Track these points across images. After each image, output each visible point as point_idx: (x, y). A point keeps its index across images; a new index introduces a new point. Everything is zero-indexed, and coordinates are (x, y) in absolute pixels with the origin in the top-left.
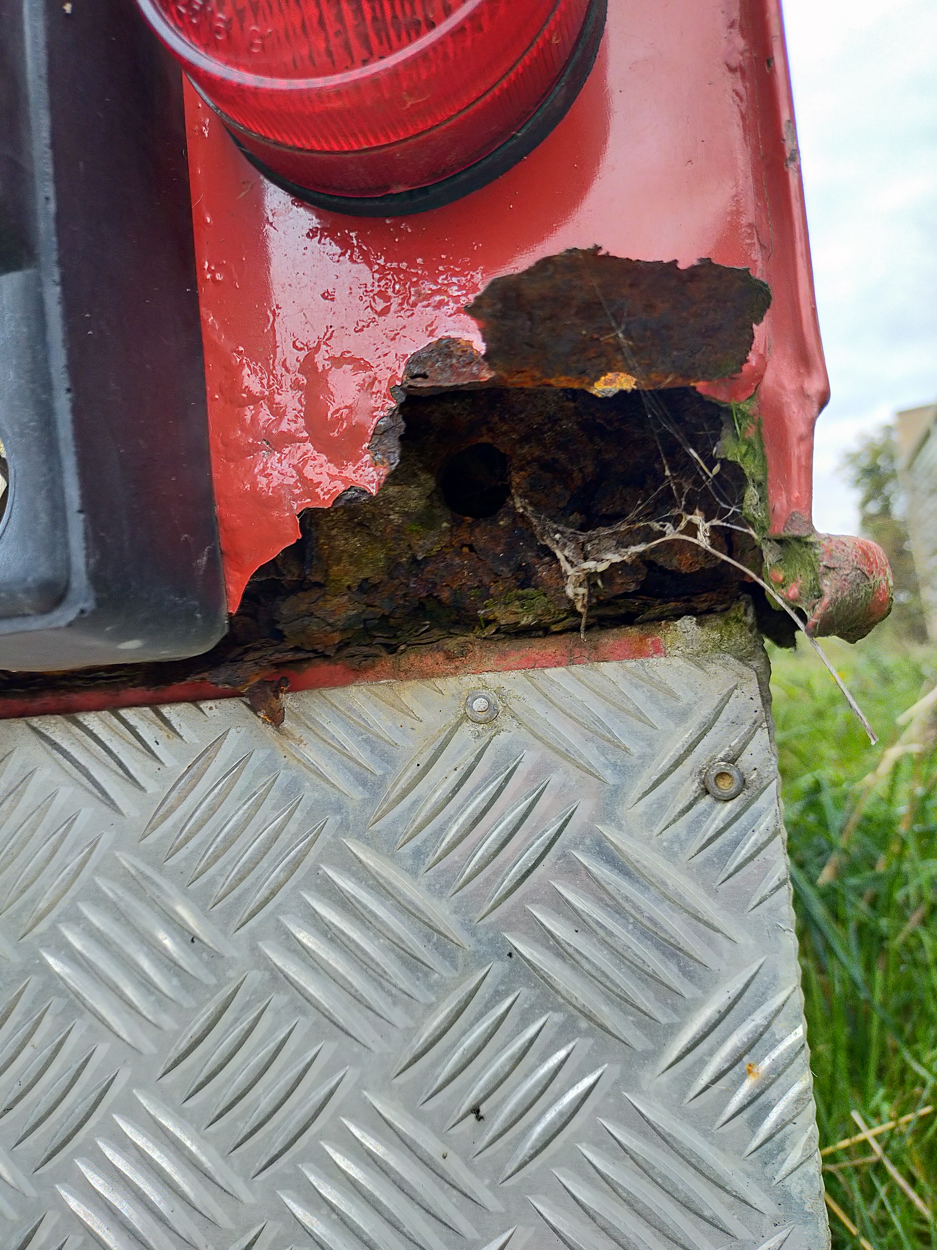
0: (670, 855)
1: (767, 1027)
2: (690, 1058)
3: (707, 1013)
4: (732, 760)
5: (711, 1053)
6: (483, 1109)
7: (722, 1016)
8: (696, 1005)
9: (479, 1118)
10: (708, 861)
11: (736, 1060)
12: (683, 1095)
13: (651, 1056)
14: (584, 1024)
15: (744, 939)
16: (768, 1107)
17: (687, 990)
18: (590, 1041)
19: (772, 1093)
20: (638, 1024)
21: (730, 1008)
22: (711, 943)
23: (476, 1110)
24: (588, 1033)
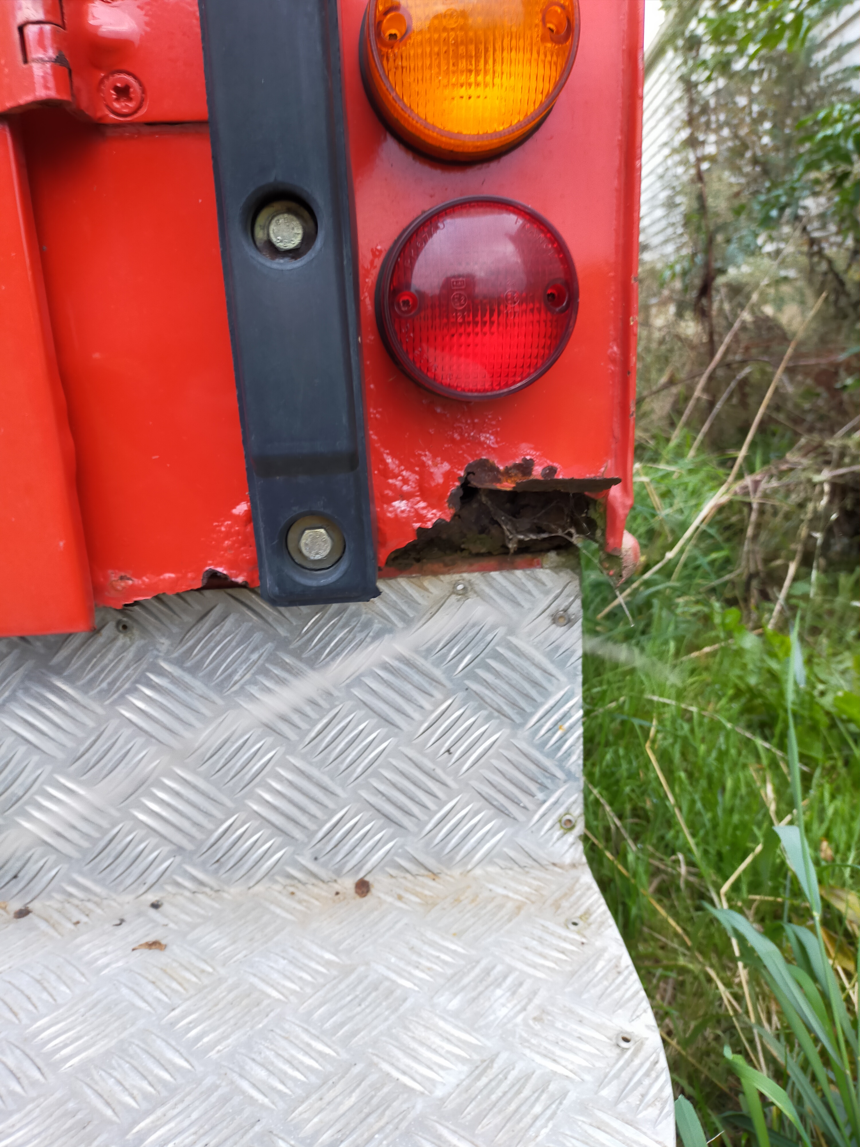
0: (537, 647)
1: (568, 712)
2: (538, 724)
3: (546, 707)
4: (565, 611)
5: (546, 722)
6: (452, 750)
7: (552, 708)
8: (542, 704)
9: (450, 753)
10: (552, 650)
11: (556, 724)
12: (534, 738)
13: (522, 725)
14: (496, 714)
15: (563, 679)
16: (566, 741)
17: (539, 699)
18: (498, 721)
19: (568, 735)
20: (518, 713)
21: (555, 705)
22: (550, 681)
23: (448, 751)
24: (497, 718)
